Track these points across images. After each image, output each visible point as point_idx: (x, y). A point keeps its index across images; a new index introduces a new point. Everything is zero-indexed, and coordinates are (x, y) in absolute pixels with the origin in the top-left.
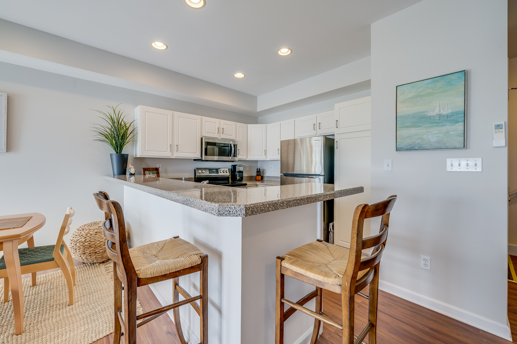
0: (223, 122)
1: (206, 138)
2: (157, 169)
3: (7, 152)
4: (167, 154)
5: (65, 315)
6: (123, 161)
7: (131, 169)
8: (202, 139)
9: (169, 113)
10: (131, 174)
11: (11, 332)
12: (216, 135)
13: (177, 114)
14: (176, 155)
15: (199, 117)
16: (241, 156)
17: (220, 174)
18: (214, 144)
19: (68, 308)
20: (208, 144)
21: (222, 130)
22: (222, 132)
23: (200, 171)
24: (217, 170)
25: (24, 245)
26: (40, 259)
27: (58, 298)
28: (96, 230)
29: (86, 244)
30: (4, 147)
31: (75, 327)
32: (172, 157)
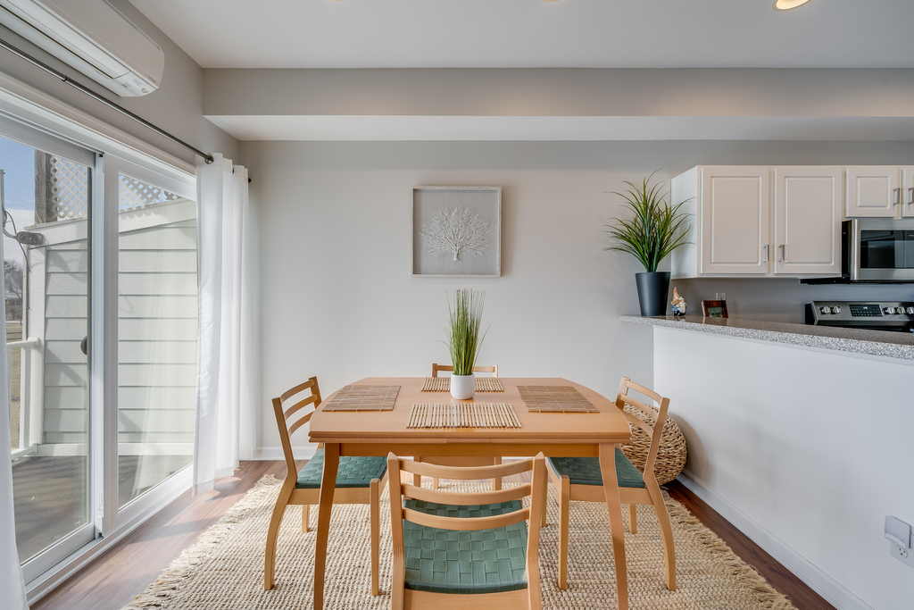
0: (908, 169)
1: (866, 220)
2: (722, 304)
3: (502, 275)
4: (758, 269)
8: (848, 224)
9: (763, 170)
13: (779, 171)
14: (777, 270)
15: (835, 169)
17: (884, 317)
21: (907, 193)
22: (907, 200)
23: (826, 310)
24: (875, 307)
30: (499, 268)
32: (771, 276)
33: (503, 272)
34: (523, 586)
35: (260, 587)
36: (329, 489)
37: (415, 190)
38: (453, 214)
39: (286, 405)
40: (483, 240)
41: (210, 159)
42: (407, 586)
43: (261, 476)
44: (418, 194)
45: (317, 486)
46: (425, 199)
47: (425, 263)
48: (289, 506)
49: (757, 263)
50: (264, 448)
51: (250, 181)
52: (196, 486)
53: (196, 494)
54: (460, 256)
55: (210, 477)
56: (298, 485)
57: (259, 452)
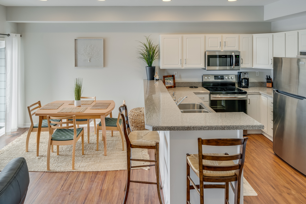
0: (225, 36)
1: (209, 51)
2: (173, 76)
3: (104, 67)
4: (179, 66)
5: (120, 154)
6: (152, 71)
7: (157, 77)
8: (205, 52)
9: (179, 36)
10: (157, 80)
11: (103, 154)
12: (218, 48)
13: (185, 36)
14: (185, 67)
15: (202, 36)
16: (245, 65)
17: (225, 80)
18: (215, 56)
19: (122, 151)
20: (210, 57)
21: (224, 43)
22: (224, 45)
23: (206, 78)
24: (222, 77)
25: (109, 116)
26: (112, 125)
27: (119, 146)
28: (138, 114)
29: (133, 120)
30: (103, 65)
31: (123, 161)
32: (183, 68)
33: (104, 66)
34: (73, 139)
35: (25, 152)
36: (40, 128)
37: (75, 40)
38: (88, 47)
39: (31, 109)
40: (98, 55)
41: (9, 35)
42: (52, 140)
43: (26, 131)
44: (76, 40)
45: (37, 127)
46: (79, 42)
47: (79, 63)
48: (32, 133)
49: (178, 64)
50: (26, 124)
51: (21, 36)
52: (6, 133)
53: (6, 135)
54: (90, 61)
55: (10, 131)
56: (34, 127)
57: (25, 125)
